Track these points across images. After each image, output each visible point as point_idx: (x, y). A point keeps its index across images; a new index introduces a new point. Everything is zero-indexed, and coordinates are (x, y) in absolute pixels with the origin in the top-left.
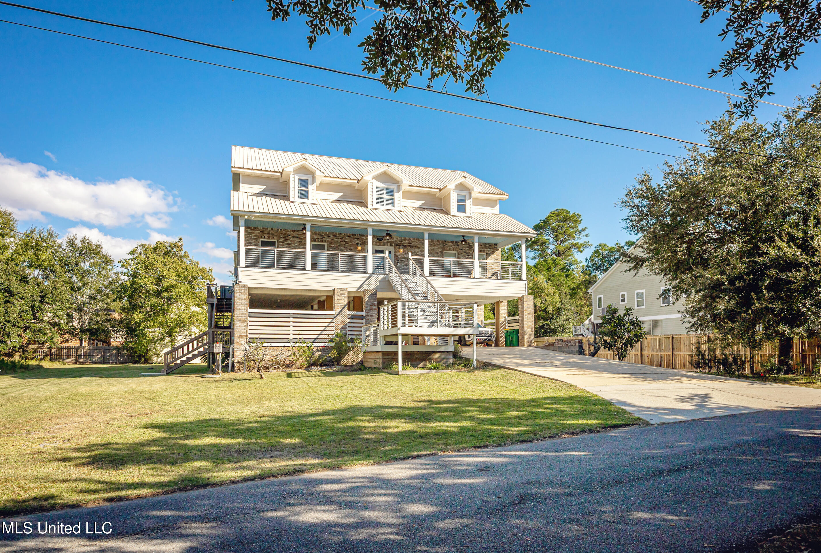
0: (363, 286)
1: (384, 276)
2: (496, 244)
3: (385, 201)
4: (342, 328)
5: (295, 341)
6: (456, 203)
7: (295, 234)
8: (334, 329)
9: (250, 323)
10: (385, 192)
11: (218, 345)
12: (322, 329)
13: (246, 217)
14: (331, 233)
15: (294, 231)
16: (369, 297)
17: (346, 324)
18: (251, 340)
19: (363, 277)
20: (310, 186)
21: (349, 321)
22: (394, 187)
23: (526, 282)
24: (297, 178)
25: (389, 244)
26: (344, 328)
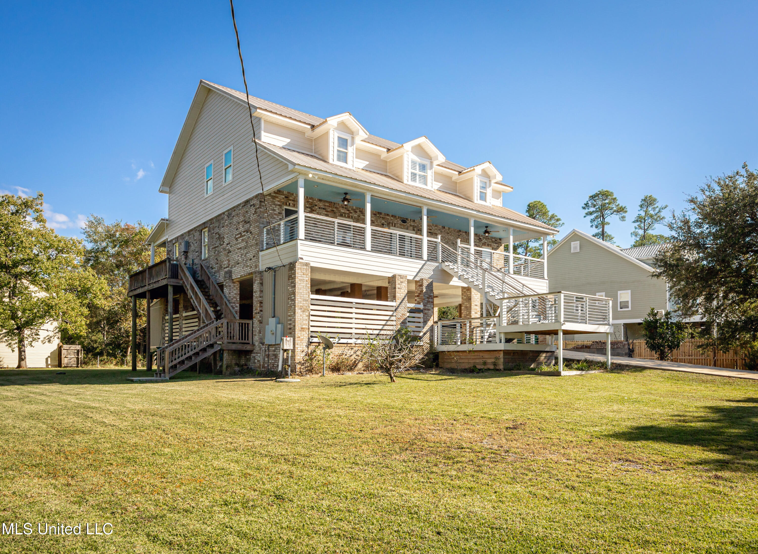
0: (420, 274)
1: (437, 264)
2: (500, 239)
3: (418, 177)
4: (402, 323)
5: (357, 336)
6: (479, 190)
7: (321, 204)
8: (394, 323)
9: (313, 313)
10: (418, 167)
11: (288, 339)
12: (384, 323)
13: (310, 176)
14: (357, 208)
15: (320, 200)
16: (426, 288)
17: (406, 319)
18: (314, 334)
19: (418, 264)
20: (349, 148)
21: (408, 314)
22: (426, 162)
23: (547, 281)
24: (336, 135)
25: (411, 228)
26: (404, 323)
